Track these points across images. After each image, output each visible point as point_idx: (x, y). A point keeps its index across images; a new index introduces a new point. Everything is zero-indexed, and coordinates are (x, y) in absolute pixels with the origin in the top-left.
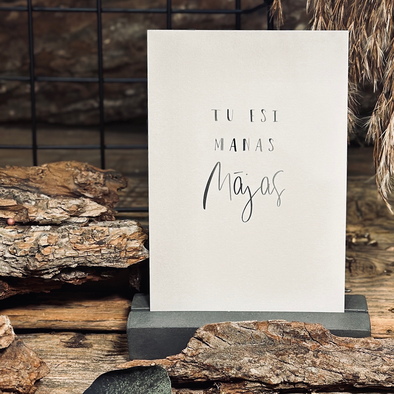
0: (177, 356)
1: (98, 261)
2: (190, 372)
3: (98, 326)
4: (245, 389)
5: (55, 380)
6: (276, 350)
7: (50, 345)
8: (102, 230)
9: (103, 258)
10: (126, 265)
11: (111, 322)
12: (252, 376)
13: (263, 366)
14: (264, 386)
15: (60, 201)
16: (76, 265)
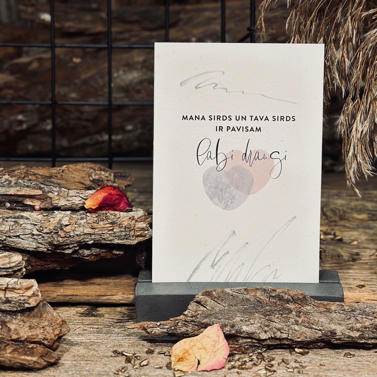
0: (178, 318)
1: (111, 238)
2: (190, 330)
3: (108, 300)
4: (238, 344)
5: (74, 340)
6: (264, 311)
7: (68, 315)
8: (114, 213)
9: (115, 236)
10: (135, 242)
11: (120, 296)
12: (244, 332)
13: (253, 324)
14: (254, 341)
15: (78, 191)
16: (93, 241)
